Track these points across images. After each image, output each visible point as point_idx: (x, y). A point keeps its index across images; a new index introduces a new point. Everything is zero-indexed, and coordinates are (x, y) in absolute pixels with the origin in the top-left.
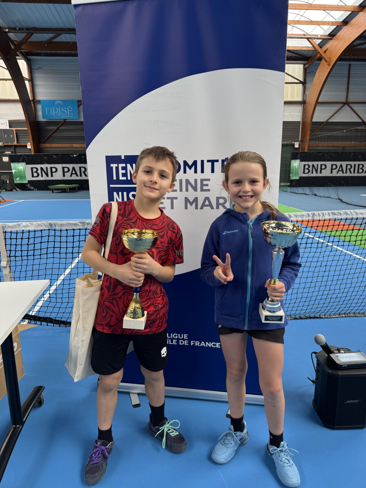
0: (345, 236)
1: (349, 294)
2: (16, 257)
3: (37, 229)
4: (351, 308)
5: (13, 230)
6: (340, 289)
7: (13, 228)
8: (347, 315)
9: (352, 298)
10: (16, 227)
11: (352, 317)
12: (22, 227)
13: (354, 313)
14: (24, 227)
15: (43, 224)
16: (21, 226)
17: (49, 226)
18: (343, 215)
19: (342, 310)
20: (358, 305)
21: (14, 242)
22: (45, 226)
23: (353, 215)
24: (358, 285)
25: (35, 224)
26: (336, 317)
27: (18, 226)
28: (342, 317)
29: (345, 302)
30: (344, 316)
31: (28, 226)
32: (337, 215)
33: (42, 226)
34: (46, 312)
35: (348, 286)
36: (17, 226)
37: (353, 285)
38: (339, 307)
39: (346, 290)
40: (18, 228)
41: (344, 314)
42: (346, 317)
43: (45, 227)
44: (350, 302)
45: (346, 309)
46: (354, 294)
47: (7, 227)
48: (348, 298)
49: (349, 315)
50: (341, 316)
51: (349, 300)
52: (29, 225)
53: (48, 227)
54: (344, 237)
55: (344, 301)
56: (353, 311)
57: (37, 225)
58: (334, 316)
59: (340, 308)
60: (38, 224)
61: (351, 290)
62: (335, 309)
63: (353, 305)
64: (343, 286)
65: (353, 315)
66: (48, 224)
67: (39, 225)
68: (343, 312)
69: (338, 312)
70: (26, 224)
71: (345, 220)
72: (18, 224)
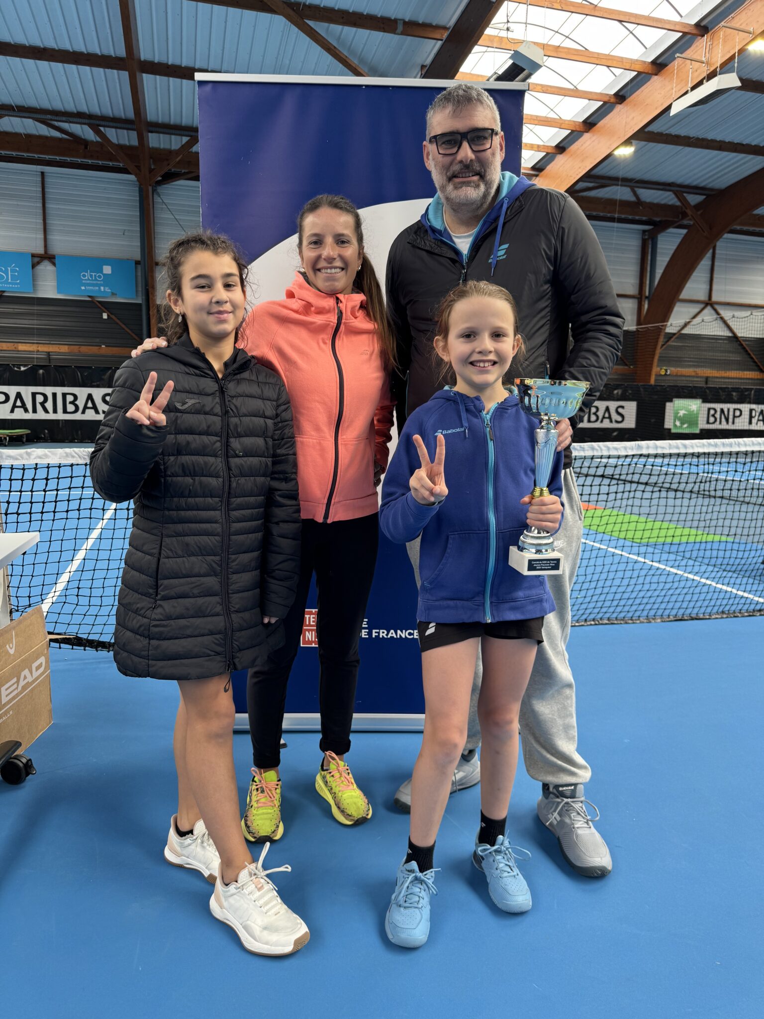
2: (20, 514)
3: (63, 462)
7: (17, 459)
10: (22, 458)
12: (35, 458)
14: (40, 457)
15: (76, 453)
16: (32, 457)
18: (588, 450)
21: (16, 485)
22: (80, 457)
23: (603, 452)
25: (60, 454)
27: (28, 457)
31: (46, 456)
33: (73, 457)
34: (69, 624)
36: (25, 456)
40: (27, 459)
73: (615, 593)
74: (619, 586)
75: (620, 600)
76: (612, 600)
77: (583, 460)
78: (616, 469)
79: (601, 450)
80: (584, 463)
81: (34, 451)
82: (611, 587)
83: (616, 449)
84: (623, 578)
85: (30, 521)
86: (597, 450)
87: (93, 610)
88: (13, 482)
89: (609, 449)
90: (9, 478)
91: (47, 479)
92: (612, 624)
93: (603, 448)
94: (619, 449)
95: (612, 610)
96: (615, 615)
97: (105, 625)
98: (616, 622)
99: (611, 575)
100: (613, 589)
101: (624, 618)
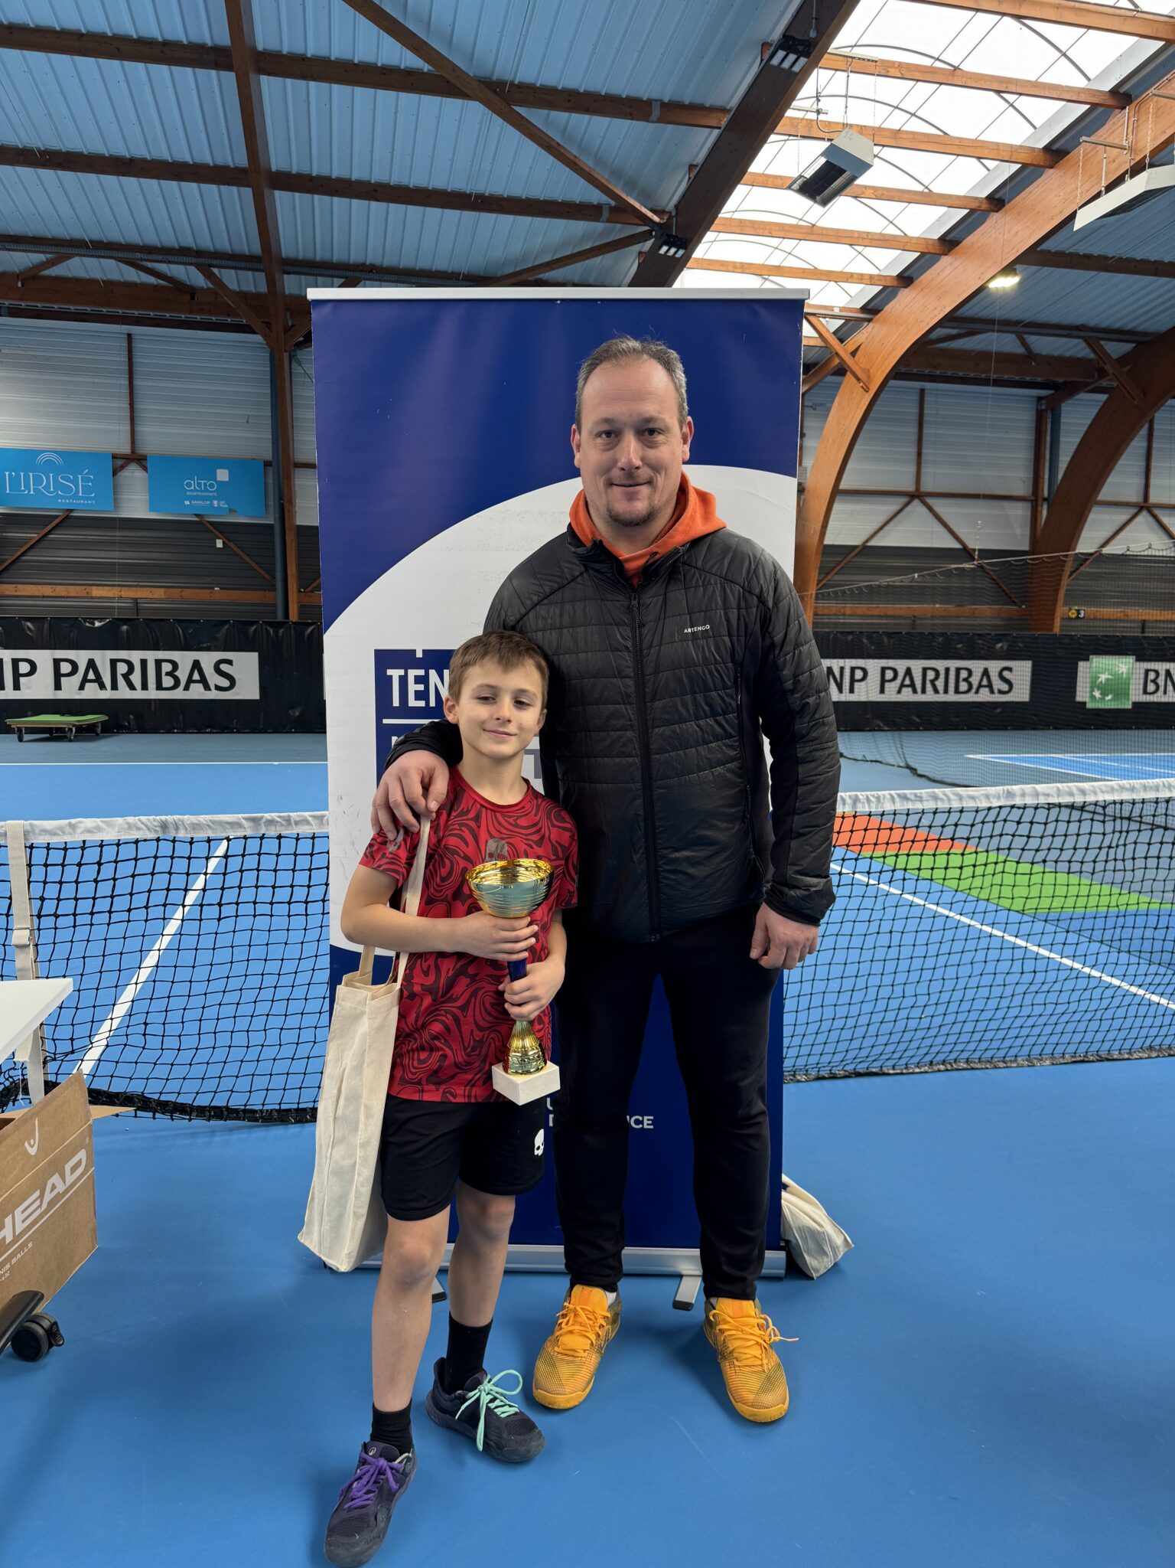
0: (934, 855)
1: (953, 1007)
2: (59, 916)
3: (124, 837)
4: (959, 1047)
5: (54, 840)
6: (929, 994)
7: (55, 834)
8: (950, 1066)
9: (961, 1017)
10: (64, 833)
11: (963, 1069)
12: (82, 833)
13: (967, 1061)
14: (89, 831)
15: (143, 823)
16: (79, 831)
17: (157, 829)
18: (927, 800)
19: (938, 1053)
20: (976, 1037)
21: (54, 874)
22: (149, 829)
23: (953, 802)
24: (973, 982)
25: (120, 825)
26: (922, 1070)
27: (71, 831)
28: (939, 1071)
29: (945, 1030)
30: (942, 1067)
31: (99, 829)
32: (911, 800)
33: (139, 829)
34: (131, 1078)
35: (950, 985)
36: (68, 829)
37: (962, 983)
38: (928, 1042)
39: (945, 997)
40: (70, 834)
41: (944, 1062)
42: (947, 1070)
43: (148, 833)
44: (957, 1028)
45: (947, 1048)
46: (965, 1006)
47: (37, 831)
48: (950, 1019)
49: (955, 1066)
50: (936, 1068)
51: (954, 1023)
52: (103, 825)
53: (155, 831)
54: (932, 857)
55: (940, 1027)
56: (965, 1055)
57: (126, 826)
58: (917, 1070)
59: (931, 1046)
60: (128, 824)
61: (957, 995)
62: (918, 1048)
63: (965, 1038)
64: (936, 986)
65: (965, 1066)
66: (156, 824)
67: (130, 826)
68: (941, 1057)
69: (928, 1059)
70: (94, 824)
71: (932, 815)
72: (70, 824)
73: (977, 1021)
74: (982, 1011)
75: (985, 1031)
76: (973, 1032)
77: (920, 815)
78: (974, 828)
79: (949, 800)
80: (923, 820)
81: (80, 822)
82: (969, 1011)
83: (973, 798)
84: (988, 998)
85: (74, 926)
86: (942, 800)
87: (169, 1056)
88: (49, 868)
89: (961, 798)
90: (43, 862)
91: (99, 864)
92: (973, 1069)
93: (952, 797)
94: (977, 797)
95: (972, 1046)
96: (977, 1055)
97: (184, 1079)
98: (979, 1066)
99: (970, 994)
100: (974, 1016)
101: (992, 1058)
